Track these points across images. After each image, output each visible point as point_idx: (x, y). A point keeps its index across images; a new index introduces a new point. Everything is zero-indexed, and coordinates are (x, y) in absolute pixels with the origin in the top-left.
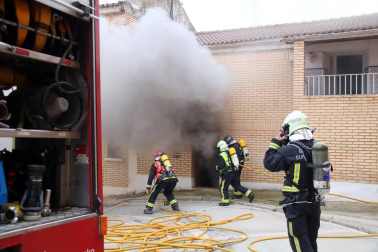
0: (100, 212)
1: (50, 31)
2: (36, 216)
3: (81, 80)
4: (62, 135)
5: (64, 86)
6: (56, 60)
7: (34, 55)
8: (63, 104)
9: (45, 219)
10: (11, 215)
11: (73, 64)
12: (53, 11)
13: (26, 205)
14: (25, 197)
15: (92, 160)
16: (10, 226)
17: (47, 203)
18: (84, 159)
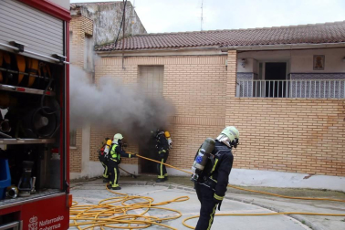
0: (68, 192)
1: (38, 74)
2: (27, 194)
3: (57, 104)
4: (44, 141)
5: (46, 109)
6: (41, 92)
7: (28, 90)
8: (45, 121)
9: (33, 196)
10: (12, 193)
11: (51, 94)
12: (39, 61)
13: (21, 187)
14: (20, 182)
15: (63, 157)
16: (12, 200)
17: (33, 186)
18: (58, 157)
